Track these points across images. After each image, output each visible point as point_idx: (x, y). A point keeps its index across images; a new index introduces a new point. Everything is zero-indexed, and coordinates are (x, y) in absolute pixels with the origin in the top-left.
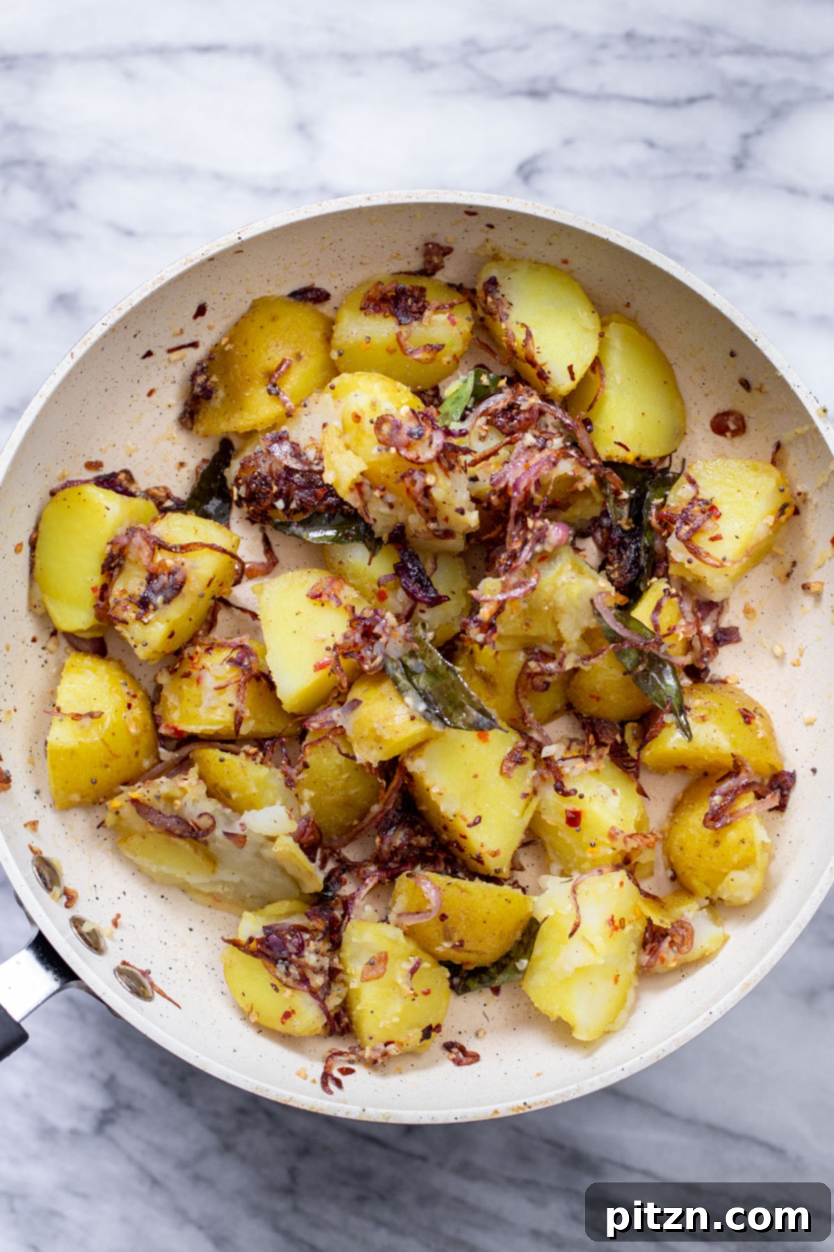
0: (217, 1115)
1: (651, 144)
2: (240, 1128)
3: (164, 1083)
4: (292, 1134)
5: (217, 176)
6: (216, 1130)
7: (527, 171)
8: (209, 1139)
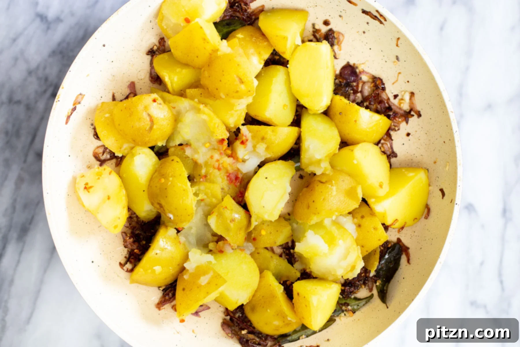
0: (45, 68)
1: (482, 264)
2: (39, 79)
3: (59, 44)
4: (36, 102)
5: (467, 68)
6: (38, 68)
7: (469, 208)
8: (33, 65)
